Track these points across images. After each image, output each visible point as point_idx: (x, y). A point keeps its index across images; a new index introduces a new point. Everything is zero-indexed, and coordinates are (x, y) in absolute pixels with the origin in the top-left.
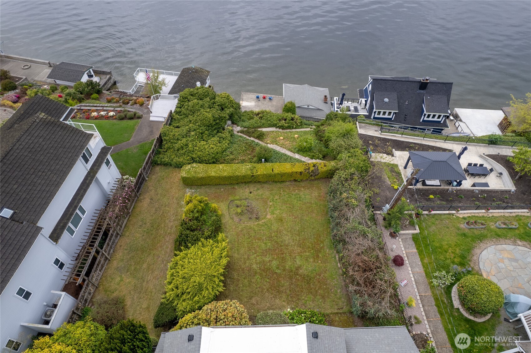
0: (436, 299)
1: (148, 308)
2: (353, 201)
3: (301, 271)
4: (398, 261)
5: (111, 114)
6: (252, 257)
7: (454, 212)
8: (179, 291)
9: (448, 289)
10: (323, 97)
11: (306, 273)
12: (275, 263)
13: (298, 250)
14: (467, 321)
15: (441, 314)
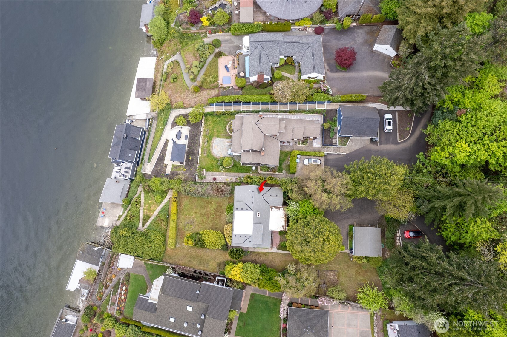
0: (226, 172)
1: (221, 255)
2: (194, 188)
3: (215, 209)
4: (215, 179)
5: (124, 288)
6: (209, 223)
7: (199, 155)
8: (219, 244)
9: (225, 168)
10: (116, 183)
11: (216, 207)
12: (212, 216)
13: (208, 209)
14: (233, 166)
15: (230, 172)
